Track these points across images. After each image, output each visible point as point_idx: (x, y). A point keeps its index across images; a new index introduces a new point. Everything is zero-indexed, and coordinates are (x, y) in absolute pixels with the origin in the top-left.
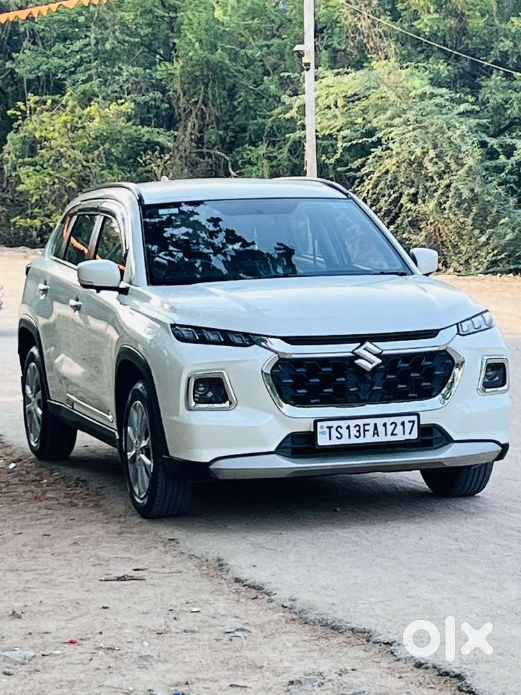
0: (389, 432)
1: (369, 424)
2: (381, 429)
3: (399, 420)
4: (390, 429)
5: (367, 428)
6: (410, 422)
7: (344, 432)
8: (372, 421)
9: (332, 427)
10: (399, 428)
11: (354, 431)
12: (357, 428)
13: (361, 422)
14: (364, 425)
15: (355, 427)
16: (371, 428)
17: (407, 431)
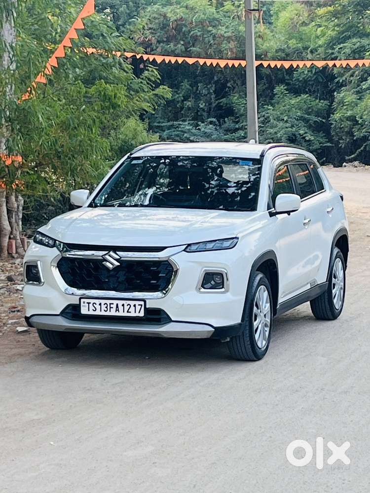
0: (126, 310)
1: (113, 304)
2: (121, 308)
3: (132, 303)
4: (126, 308)
5: (112, 306)
6: (139, 305)
7: (98, 307)
8: (115, 302)
9: (90, 303)
10: (132, 308)
11: (104, 307)
12: (106, 305)
13: (108, 302)
14: (110, 304)
15: (104, 304)
16: (114, 306)
17: (138, 310)
